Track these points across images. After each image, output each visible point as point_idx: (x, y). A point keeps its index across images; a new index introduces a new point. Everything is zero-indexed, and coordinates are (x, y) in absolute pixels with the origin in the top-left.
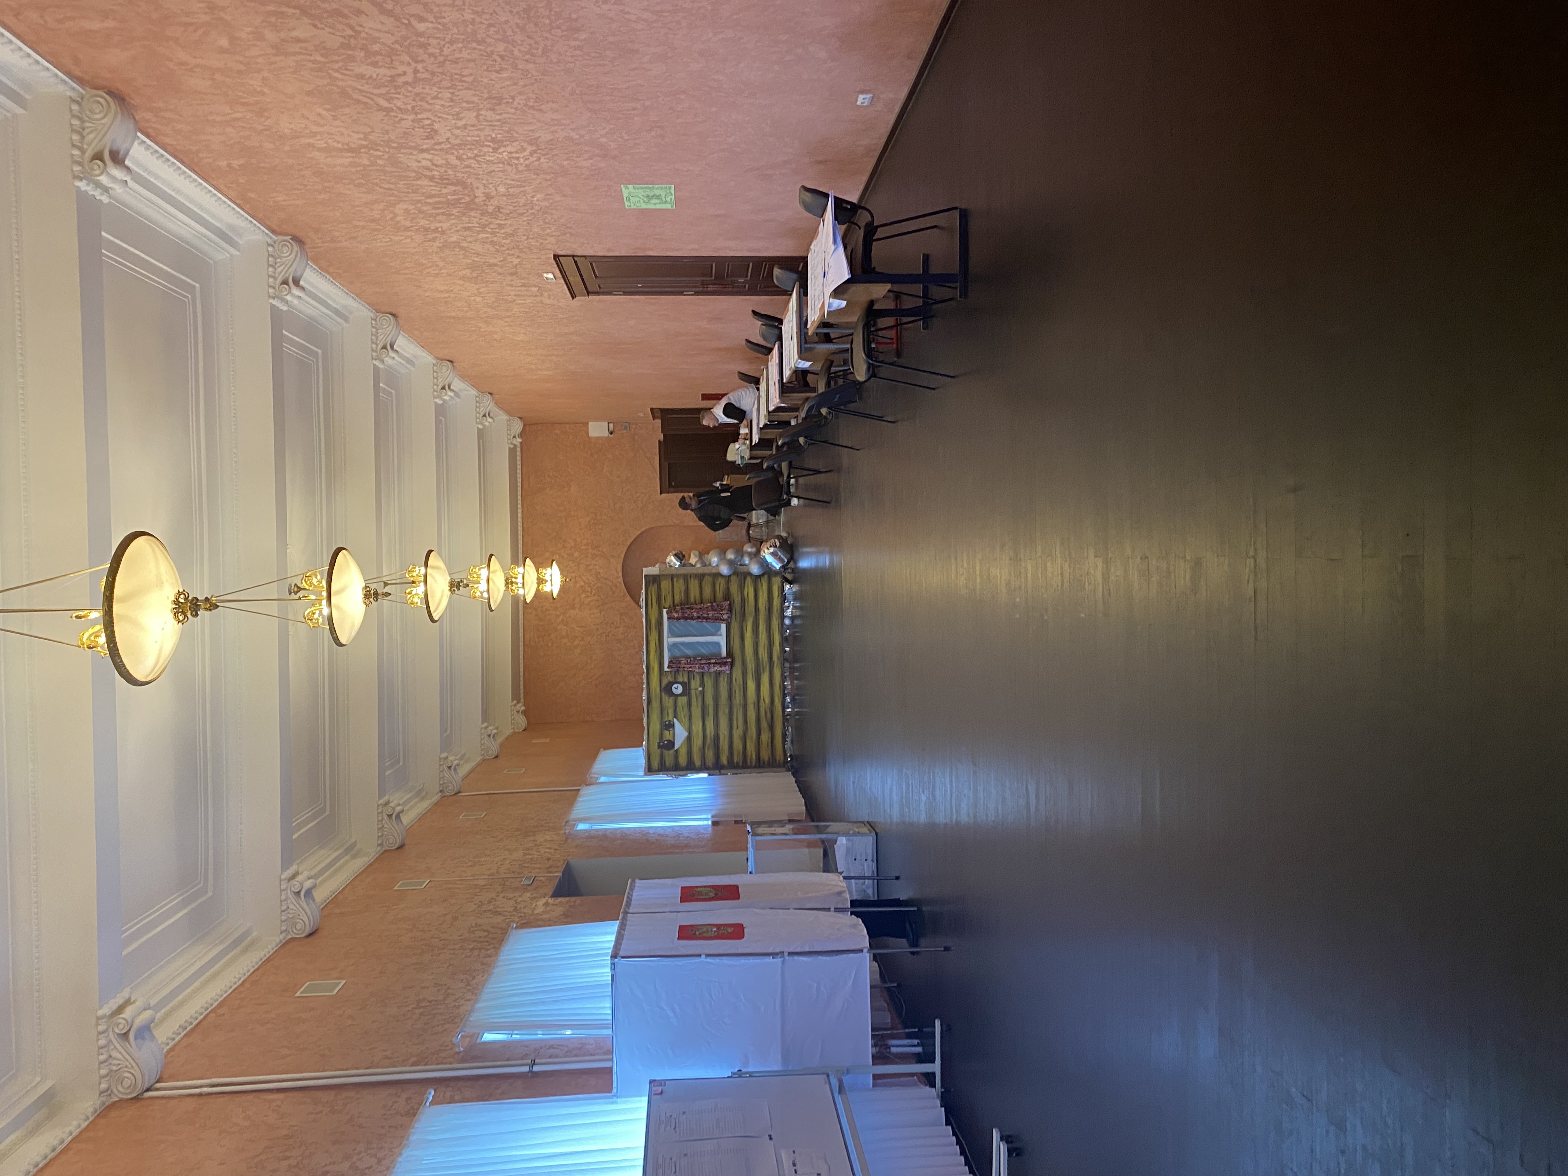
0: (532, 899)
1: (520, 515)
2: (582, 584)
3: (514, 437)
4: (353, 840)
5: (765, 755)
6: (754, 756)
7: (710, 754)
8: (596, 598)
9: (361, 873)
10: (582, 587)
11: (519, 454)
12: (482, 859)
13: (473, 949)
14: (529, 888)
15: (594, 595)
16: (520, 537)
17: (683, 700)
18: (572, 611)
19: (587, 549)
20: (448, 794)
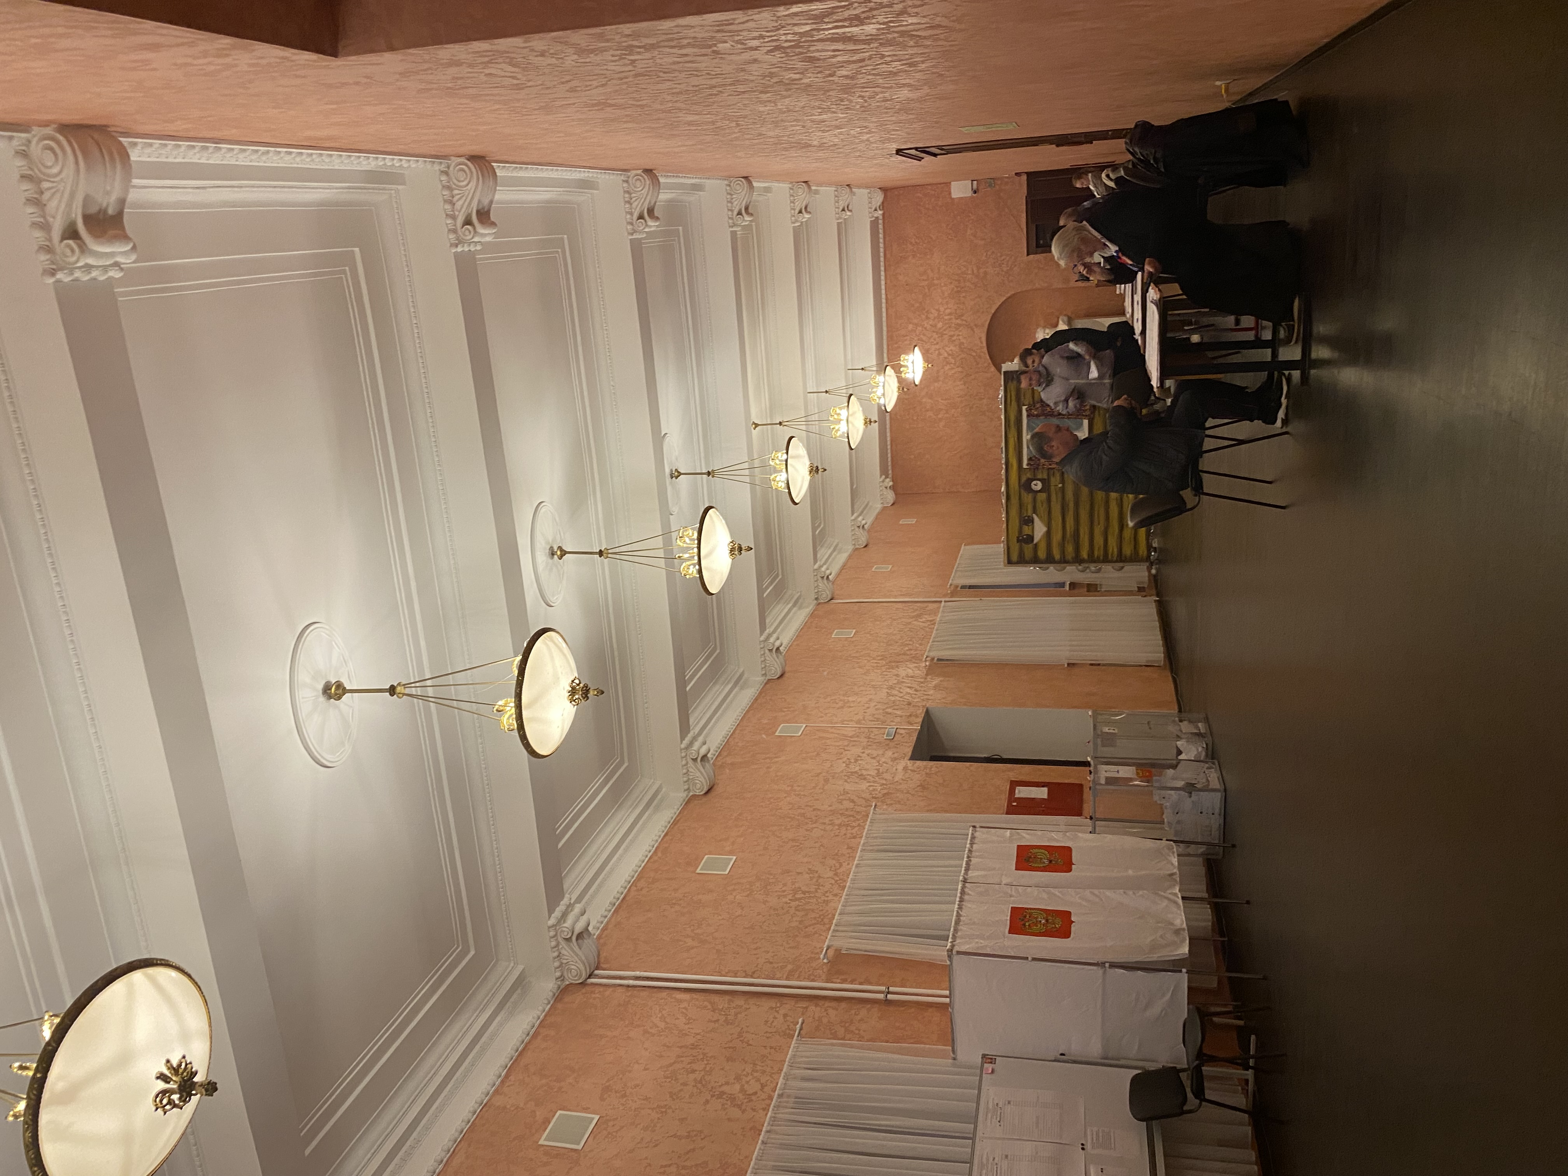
0: (894, 760)
1: (883, 287)
2: (946, 355)
3: (876, 210)
4: (741, 670)
5: (1127, 550)
6: (1115, 550)
7: (1070, 549)
8: (960, 369)
9: (748, 711)
10: (946, 358)
11: (881, 226)
12: (851, 699)
13: (840, 825)
14: (892, 744)
15: (958, 367)
16: (884, 310)
17: (1043, 496)
18: (936, 384)
19: (950, 319)
20: (822, 601)
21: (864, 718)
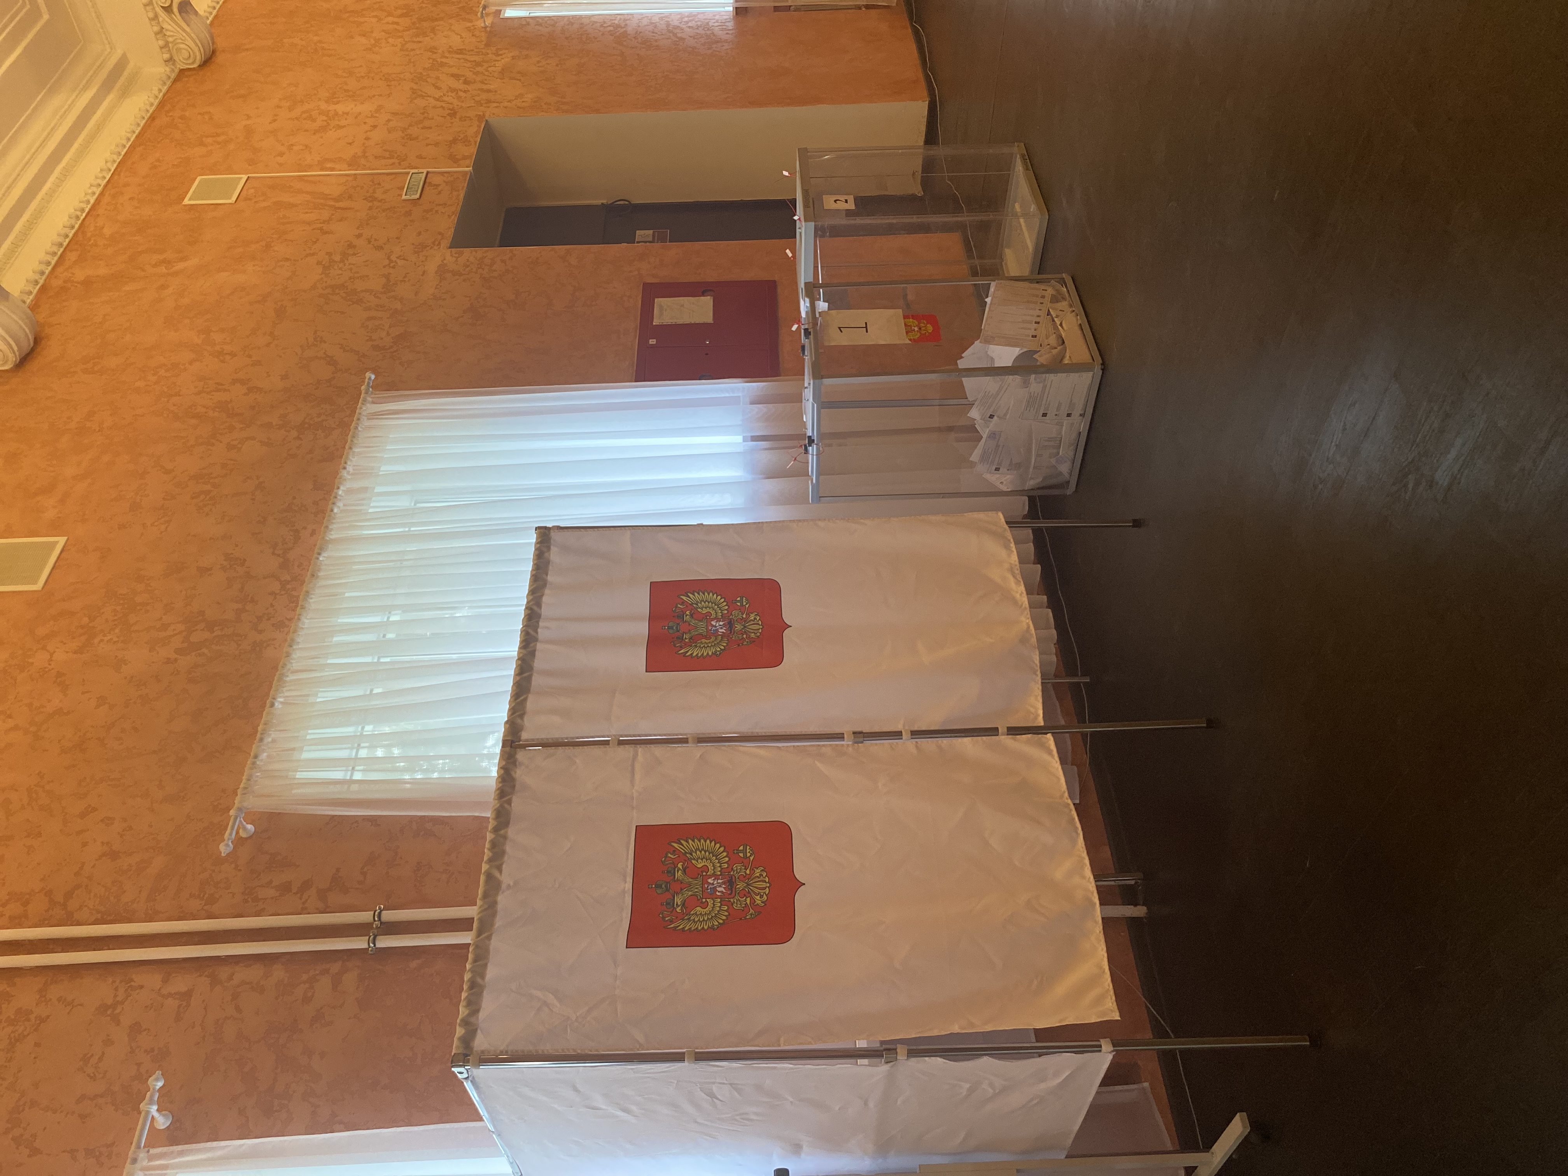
0: (420, 249)
9: (133, 147)
13: (302, 429)
14: (417, 212)
21: (364, 152)
